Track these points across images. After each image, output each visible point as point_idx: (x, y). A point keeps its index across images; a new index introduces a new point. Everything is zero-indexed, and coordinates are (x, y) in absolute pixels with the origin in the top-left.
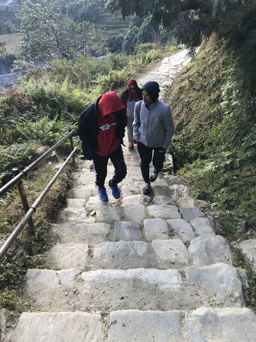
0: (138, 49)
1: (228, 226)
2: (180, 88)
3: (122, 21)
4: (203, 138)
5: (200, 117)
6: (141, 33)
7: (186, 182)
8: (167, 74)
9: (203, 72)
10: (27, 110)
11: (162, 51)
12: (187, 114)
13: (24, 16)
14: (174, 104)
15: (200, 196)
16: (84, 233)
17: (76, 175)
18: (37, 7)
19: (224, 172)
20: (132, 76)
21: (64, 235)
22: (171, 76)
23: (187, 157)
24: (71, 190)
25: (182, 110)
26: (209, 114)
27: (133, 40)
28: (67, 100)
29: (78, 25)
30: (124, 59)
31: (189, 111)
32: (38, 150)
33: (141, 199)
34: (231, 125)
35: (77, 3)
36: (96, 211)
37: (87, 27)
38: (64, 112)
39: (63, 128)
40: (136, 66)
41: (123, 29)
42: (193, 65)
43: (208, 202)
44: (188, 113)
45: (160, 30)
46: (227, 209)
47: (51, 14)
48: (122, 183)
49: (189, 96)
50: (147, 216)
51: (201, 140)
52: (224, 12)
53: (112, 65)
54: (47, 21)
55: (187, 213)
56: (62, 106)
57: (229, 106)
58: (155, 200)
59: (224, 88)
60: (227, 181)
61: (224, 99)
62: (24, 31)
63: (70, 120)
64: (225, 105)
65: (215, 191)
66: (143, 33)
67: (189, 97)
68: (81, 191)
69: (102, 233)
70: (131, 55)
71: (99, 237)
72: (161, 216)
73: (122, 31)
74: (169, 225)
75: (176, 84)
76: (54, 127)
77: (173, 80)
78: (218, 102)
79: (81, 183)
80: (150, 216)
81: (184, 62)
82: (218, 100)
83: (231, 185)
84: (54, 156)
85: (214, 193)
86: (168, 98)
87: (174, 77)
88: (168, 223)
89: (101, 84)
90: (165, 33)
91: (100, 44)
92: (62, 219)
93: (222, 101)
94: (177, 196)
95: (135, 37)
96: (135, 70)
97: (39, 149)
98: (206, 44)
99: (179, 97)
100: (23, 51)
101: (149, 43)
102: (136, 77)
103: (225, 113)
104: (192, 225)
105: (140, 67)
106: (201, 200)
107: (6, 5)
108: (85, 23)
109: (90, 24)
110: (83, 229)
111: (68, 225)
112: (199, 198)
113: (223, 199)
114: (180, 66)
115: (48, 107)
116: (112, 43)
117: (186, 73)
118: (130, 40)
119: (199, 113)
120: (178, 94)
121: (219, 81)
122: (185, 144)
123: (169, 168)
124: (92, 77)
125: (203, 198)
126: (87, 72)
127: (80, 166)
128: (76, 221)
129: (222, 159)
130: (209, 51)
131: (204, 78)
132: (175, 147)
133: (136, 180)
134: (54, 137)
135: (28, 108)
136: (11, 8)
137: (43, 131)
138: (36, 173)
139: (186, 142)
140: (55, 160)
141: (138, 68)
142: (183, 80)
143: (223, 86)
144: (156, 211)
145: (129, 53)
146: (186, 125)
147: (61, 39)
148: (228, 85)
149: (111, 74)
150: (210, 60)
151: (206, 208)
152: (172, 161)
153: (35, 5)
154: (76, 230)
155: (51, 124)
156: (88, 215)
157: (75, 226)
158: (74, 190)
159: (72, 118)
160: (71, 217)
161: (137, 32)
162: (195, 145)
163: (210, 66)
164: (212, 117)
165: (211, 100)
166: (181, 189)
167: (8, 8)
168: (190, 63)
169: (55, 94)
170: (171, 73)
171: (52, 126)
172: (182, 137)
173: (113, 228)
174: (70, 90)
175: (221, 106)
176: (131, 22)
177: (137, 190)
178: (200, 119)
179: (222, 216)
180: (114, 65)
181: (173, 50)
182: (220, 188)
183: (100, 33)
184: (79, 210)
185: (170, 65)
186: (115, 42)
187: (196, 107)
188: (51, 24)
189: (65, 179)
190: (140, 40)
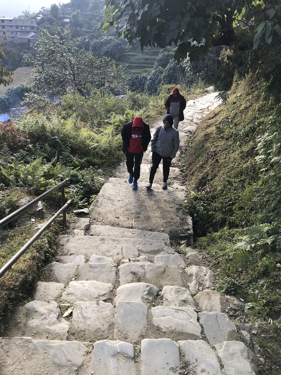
0: (161, 90)
1: (273, 351)
2: (205, 135)
3: (147, 61)
4: (232, 199)
5: (228, 172)
6: (166, 74)
7: (210, 262)
8: (191, 118)
9: (233, 118)
10: (21, 148)
11: (187, 93)
12: (213, 167)
13: (40, 47)
14: (197, 153)
15: (229, 290)
16: (42, 361)
17: (63, 239)
18: (56, 39)
19: (263, 255)
20: (151, 117)
21: (9, 361)
22: (195, 121)
23: (211, 221)
24: (49, 264)
25: (207, 161)
26: (240, 169)
27: (157, 81)
28: (72, 140)
29: (98, 60)
30: (145, 99)
31: (215, 163)
32: (20, 202)
33: (145, 290)
34: (270, 187)
35: (102, 40)
36: (73, 309)
37: (107, 63)
38: (67, 153)
39: (60, 174)
40: (157, 107)
41: (147, 69)
42: (222, 110)
43: (241, 301)
44: (214, 165)
45: (186, 72)
46: (269, 315)
47: (69, 47)
48: (124, 255)
49: (216, 145)
50: (149, 326)
51: (229, 201)
52: (270, 44)
53: (130, 104)
54: (64, 54)
55: (210, 323)
56: (63, 146)
57: (267, 162)
58: (164, 294)
59: (260, 139)
60: (267, 269)
61: (260, 152)
62: (39, 63)
63: (72, 163)
64: (262, 159)
65: (250, 282)
66: (168, 74)
67: (216, 147)
68: (63, 267)
69: (70, 363)
70: (154, 95)
71: (64, 371)
72: (171, 327)
73: (146, 71)
74: (182, 353)
75: (201, 129)
76: (49, 172)
77: (198, 126)
78: (252, 156)
79: (68, 251)
80: (153, 326)
81: (211, 106)
82: (252, 153)
83: (273, 277)
84: (40, 210)
85: (249, 286)
86: (191, 145)
87: (198, 122)
88: (181, 349)
89: (115, 124)
90: (192, 75)
91: (120, 82)
92: (19, 323)
93: (257, 154)
94: (196, 284)
95: (159, 78)
96: (155, 112)
97: (22, 200)
98: (237, 88)
99: (203, 146)
100: (35, 84)
101: (174, 84)
102: (156, 119)
103: (261, 170)
104: (219, 354)
105: (161, 108)
106: (230, 295)
107: (27, 38)
108: (105, 59)
109: (111, 60)
110: (41, 351)
111: (20, 341)
112: (228, 292)
113: (263, 298)
114: (206, 110)
115: (47, 147)
116: (134, 83)
117: (213, 118)
118: (154, 81)
119: (228, 167)
120: (203, 142)
121: (253, 130)
122: (209, 205)
123: (188, 235)
124: (106, 116)
125: (233, 293)
126: (101, 110)
127: (72, 225)
128: (39, 328)
129: (260, 235)
130: (240, 96)
131: (235, 126)
132: (196, 206)
133: (143, 250)
134: (46, 185)
135: (23, 147)
136: (32, 41)
137: (33, 177)
138: (11, 233)
139: (210, 201)
140: (40, 216)
141: (158, 110)
142: (209, 126)
143: (259, 136)
144: (163, 317)
145: (151, 94)
146: (211, 180)
147: (78, 74)
148: (267, 136)
149: (127, 114)
150: (241, 105)
151: (238, 310)
152: (192, 224)
153: (53, 37)
154: (30, 353)
155: (46, 167)
156: (60, 315)
157: (31, 344)
158: (53, 265)
159: (74, 162)
160: (33, 318)
161: (161, 72)
162: (222, 206)
163: (242, 112)
164: (245, 174)
165: (242, 152)
166: (203, 274)
167: (29, 40)
168: (218, 108)
169: (58, 132)
170: (195, 117)
171: (47, 171)
172: (205, 194)
173: (91, 352)
174: (77, 129)
175: (256, 160)
176: (156, 62)
177: (140, 271)
178: (228, 174)
179: (263, 332)
180: (133, 104)
181: (200, 93)
182: (258, 278)
183: (121, 70)
184: (48, 307)
185: (195, 109)
186: (138, 82)
187: (224, 159)
188: (68, 58)
189: (44, 248)
190: (165, 81)
